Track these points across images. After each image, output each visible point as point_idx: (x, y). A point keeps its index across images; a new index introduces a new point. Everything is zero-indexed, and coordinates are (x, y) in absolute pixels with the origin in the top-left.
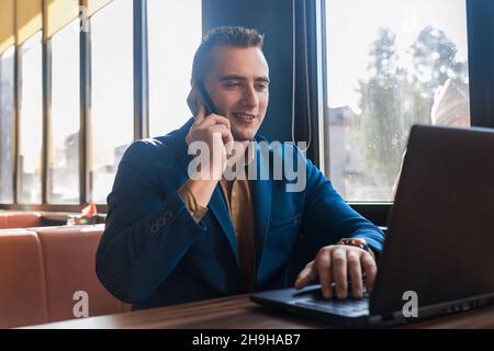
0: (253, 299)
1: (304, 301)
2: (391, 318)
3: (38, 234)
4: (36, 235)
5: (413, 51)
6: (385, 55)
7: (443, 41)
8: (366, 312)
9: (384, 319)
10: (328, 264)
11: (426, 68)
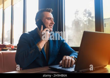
0: (49, 67)
1: (60, 68)
2: (79, 71)
3: (2, 53)
4: (1, 53)
5: (83, 14)
6: (77, 14)
7: (89, 12)
8: (74, 70)
9: (77, 72)
10: (64, 60)
11: (85, 17)
